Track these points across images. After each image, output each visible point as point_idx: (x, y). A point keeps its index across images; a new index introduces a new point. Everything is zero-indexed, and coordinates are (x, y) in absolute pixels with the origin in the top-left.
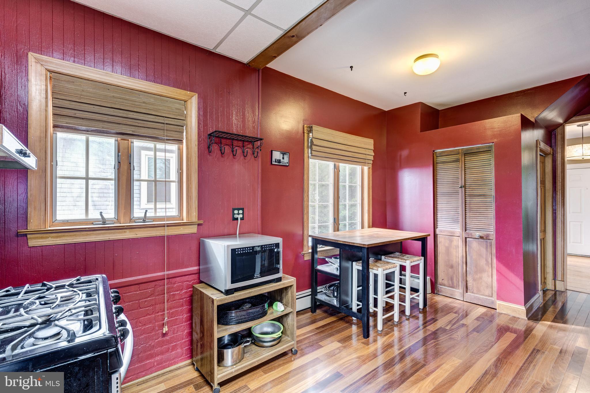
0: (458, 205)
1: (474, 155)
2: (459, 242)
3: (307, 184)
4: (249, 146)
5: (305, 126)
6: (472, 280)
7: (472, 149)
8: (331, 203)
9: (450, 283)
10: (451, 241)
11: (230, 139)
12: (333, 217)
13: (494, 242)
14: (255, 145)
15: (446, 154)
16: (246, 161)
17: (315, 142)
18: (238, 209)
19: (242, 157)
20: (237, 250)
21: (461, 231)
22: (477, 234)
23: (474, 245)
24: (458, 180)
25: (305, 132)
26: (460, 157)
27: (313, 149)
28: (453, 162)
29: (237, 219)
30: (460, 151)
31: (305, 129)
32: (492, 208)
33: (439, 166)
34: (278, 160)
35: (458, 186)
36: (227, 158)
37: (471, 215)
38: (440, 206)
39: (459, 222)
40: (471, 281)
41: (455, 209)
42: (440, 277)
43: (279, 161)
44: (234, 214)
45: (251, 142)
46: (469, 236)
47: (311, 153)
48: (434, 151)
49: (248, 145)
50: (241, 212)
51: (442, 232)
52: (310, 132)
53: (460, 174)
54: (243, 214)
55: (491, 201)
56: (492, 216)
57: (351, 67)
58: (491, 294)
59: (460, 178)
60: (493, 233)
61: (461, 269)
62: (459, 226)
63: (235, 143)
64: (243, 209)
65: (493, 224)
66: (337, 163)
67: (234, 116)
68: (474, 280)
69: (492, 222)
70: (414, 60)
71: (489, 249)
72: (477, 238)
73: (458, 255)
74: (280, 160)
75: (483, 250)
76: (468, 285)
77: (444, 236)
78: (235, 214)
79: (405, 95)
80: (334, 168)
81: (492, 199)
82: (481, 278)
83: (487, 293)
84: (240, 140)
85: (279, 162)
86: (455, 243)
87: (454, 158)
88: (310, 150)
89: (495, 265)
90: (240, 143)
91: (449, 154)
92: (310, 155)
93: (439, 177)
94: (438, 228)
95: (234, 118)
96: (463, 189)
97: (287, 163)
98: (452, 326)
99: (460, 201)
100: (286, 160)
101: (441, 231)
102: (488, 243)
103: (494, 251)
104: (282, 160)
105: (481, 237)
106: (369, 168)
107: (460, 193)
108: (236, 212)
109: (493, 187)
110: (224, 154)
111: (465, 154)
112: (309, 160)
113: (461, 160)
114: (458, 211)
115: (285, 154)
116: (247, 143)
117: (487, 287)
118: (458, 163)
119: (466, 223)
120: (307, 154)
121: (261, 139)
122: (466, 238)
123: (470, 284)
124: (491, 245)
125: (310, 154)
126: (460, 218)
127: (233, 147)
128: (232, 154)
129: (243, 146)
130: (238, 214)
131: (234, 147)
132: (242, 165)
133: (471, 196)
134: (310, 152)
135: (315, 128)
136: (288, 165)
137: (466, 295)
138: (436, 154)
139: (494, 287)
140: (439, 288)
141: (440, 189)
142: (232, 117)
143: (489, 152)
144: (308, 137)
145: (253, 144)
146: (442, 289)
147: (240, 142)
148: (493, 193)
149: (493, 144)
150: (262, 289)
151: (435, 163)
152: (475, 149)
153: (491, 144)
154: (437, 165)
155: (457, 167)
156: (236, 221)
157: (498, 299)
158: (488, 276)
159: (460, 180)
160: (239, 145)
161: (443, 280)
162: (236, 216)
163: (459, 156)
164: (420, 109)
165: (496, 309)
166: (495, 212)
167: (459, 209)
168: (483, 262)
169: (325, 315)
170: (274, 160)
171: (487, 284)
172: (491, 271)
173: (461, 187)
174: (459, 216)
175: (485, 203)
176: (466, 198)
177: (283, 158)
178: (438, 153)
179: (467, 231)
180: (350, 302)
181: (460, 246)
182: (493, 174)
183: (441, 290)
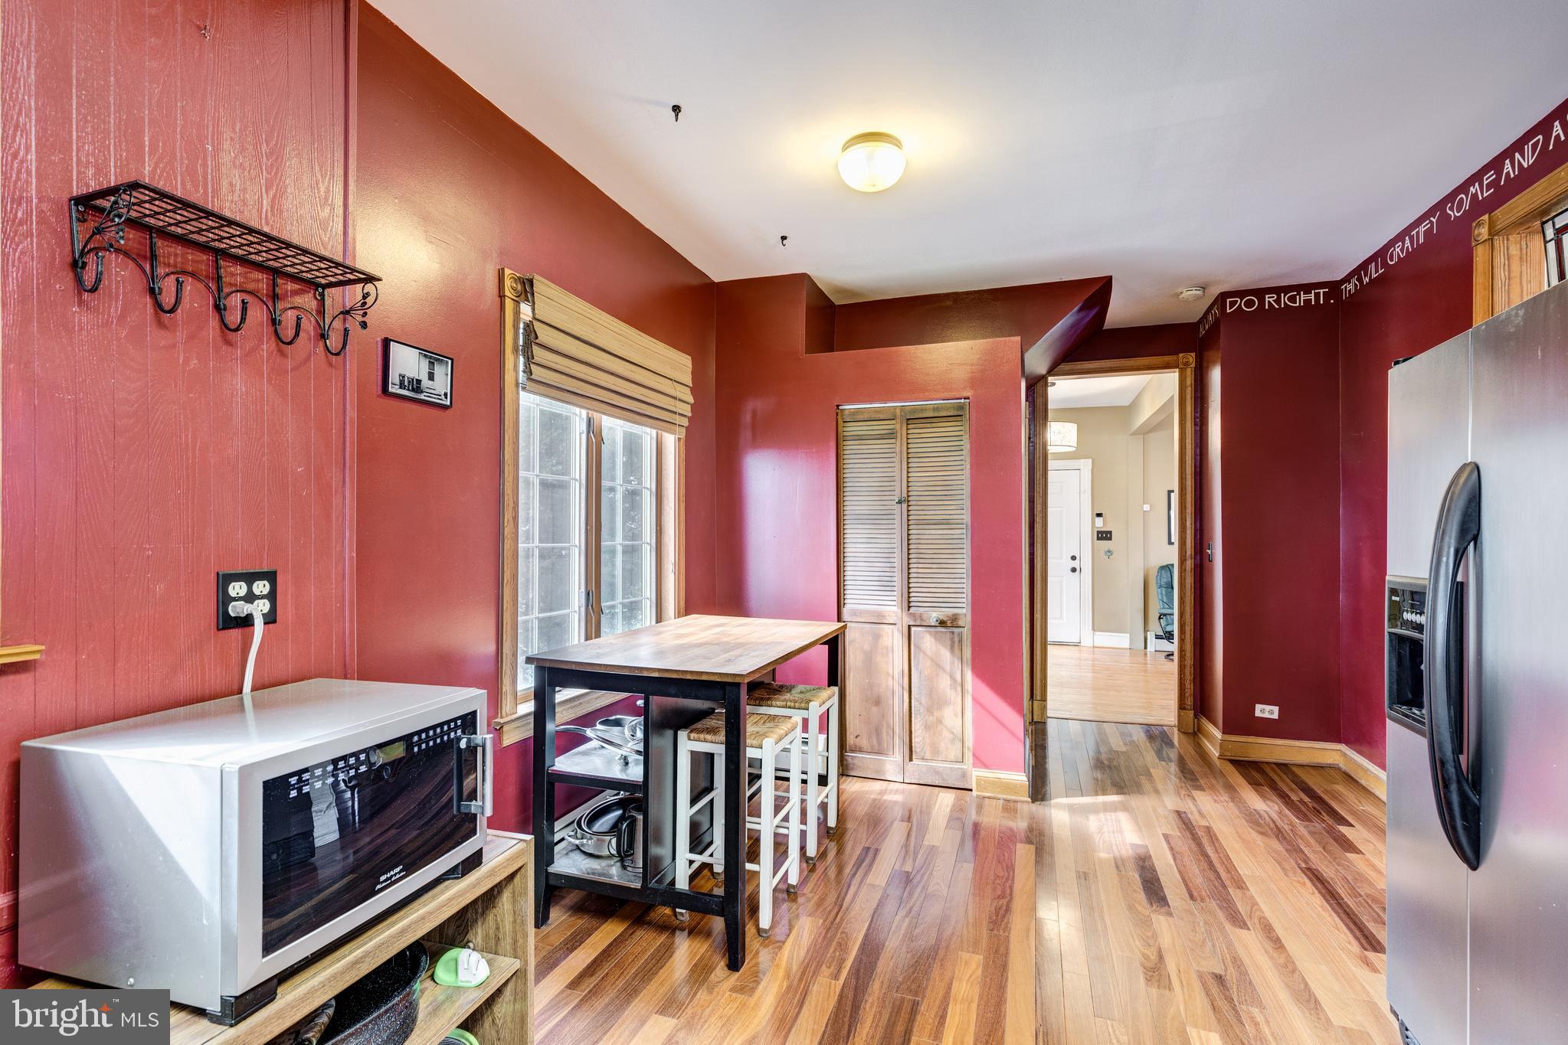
0: (893, 546)
1: (928, 425)
2: (894, 639)
3: (511, 479)
4: (299, 300)
5: (507, 272)
6: (923, 727)
7: (923, 409)
8: (577, 543)
9: (875, 741)
10: (877, 637)
11: (204, 248)
12: (583, 589)
13: (966, 632)
14: (328, 302)
15: (866, 416)
16: (289, 364)
17: (544, 334)
18: (250, 578)
19: (268, 346)
20: (293, 780)
21: (900, 611)
22: (934, 616)
23: (927, 641)
24: (892, 484)
25: (507, 293)
26: (898, 426)
27: (537, 359)
28: (882, 437)
29: (247, 621)
30: (898, 412)
31: (508, 283)
32: (964, 551)
33: (850, 448)
34: (411, 381)
35: (892, 498)
36: (191, 337)
37: (920, 570)
38: (851, 549)
39: (895, 589)
40: (920, 731)
41: (886, 555)
42: (852, 730)
43: (416, 386)
44: (226, 600)
45: (312, 285)
46: (915, 620)
47: (528, 372)
48: (838, 406)
49: (295, 293)
50: (261, 587)
51: (855, 615)
52: (523, 296)
53: (897, 469)
54: (272, 596)
55: (961, 536)
56: (964, 571)
57: (676, 109)
58: (961, 756)
59: (898, 478)
60: (964, 611)
61: (897, 706)
62: (895, 598)
63: (234, 273)
64: (271, 577)
65: (964, 590)
66: (596, 415)
67: (226, 145)
68: (927, 727)
69: (964, 586)
70: (843, 143)
71: (957, 651)
72: (933, 624)
73: (891, 671)
74: (419, 382)
75: (945, 655)
76: (913, 741)
77: (862, 625)
78: (234, 599)
79: (785, 242)
80: (588, 432)
81: (964, 531)
82: (940, 721)
83: (952, 757)
84: (259, 267)
85: (413, 390)
86: (886, 641)
87: (884, 427)
88: (522, 359)
89: (969, 686)
90: (260, 281)
91: (874, 416)
92: (522, 377)
93: (849, 474)
94: (847, 606)
95: (226, 158)
96: (905, 506)
97: (446, 395)
98: (914, 861)
99: (897, 536)
100: (440, 385)
101: (855, 613)
102: (955, 634)
103: (968, 652)
104: (426, 383)
105: (942, 623)
106: (679, 439)
107: (897, 517)
108: (237, 589)
109: (967, 503)
110: (172, 311)
111: (908, 419)
112: (518, 393)
113: (899, 435)
114: (892, 560)
115: (437, 360)
116: (290, 286)
117: (953, 741)
118: (893, 441)
119: (910, 591)
120: (513, 374)
121: (370, 279)
122: (909, 626)
123: (917, 740)
124: (960, 641)
125: (521, 374)
126: (898, 579)
127: (219, 289)
128: (213, 322)
129: (275, 297)
130: (250, 598)
131: (226, 290)
132: (269, 380)
133: (923, 523)
134: (521, 367)
135: (543, 286)
136: (448, 403)
137: (910, 766)
138: (842, 415)
139: (966, 739)
140: (849, 759)
141: (851, 507)
142: (217, 151)
143: (959, 418)
144: (517, 313)
145: (322, 295)
146: (856, 761)
147: (257, 275)
148: (967, 517)
149: (968, 401)
150: (409, 926)
151: (841, 437)
152: (929, 409)
153: (963, 401)
154: (845, 443)
155: (890, 450)
156: (235, 633)
157: (974, 766)
158: (956, 715)
159: (897, 484)
160: (251, 286)
161: (856, 737)
162: (237, 609)
163: (896, 425)
164: (805, 293)
165: (971, 790)
166: (969, 560)
167: (895, 555)
168: (944, 683)
169: (580, 922)
170: (394, 377)
171: (953, 733)
172: (960, 702)
173: (900, 502)
174: (895, 574)
175: (949, 542)
176: (910, 527)
177: (431, 377)
178: (847, 412)
179: (912, 610)
180: (668, 860)
181: (896, 648)
182: (967, 472)
183: (854, 764)
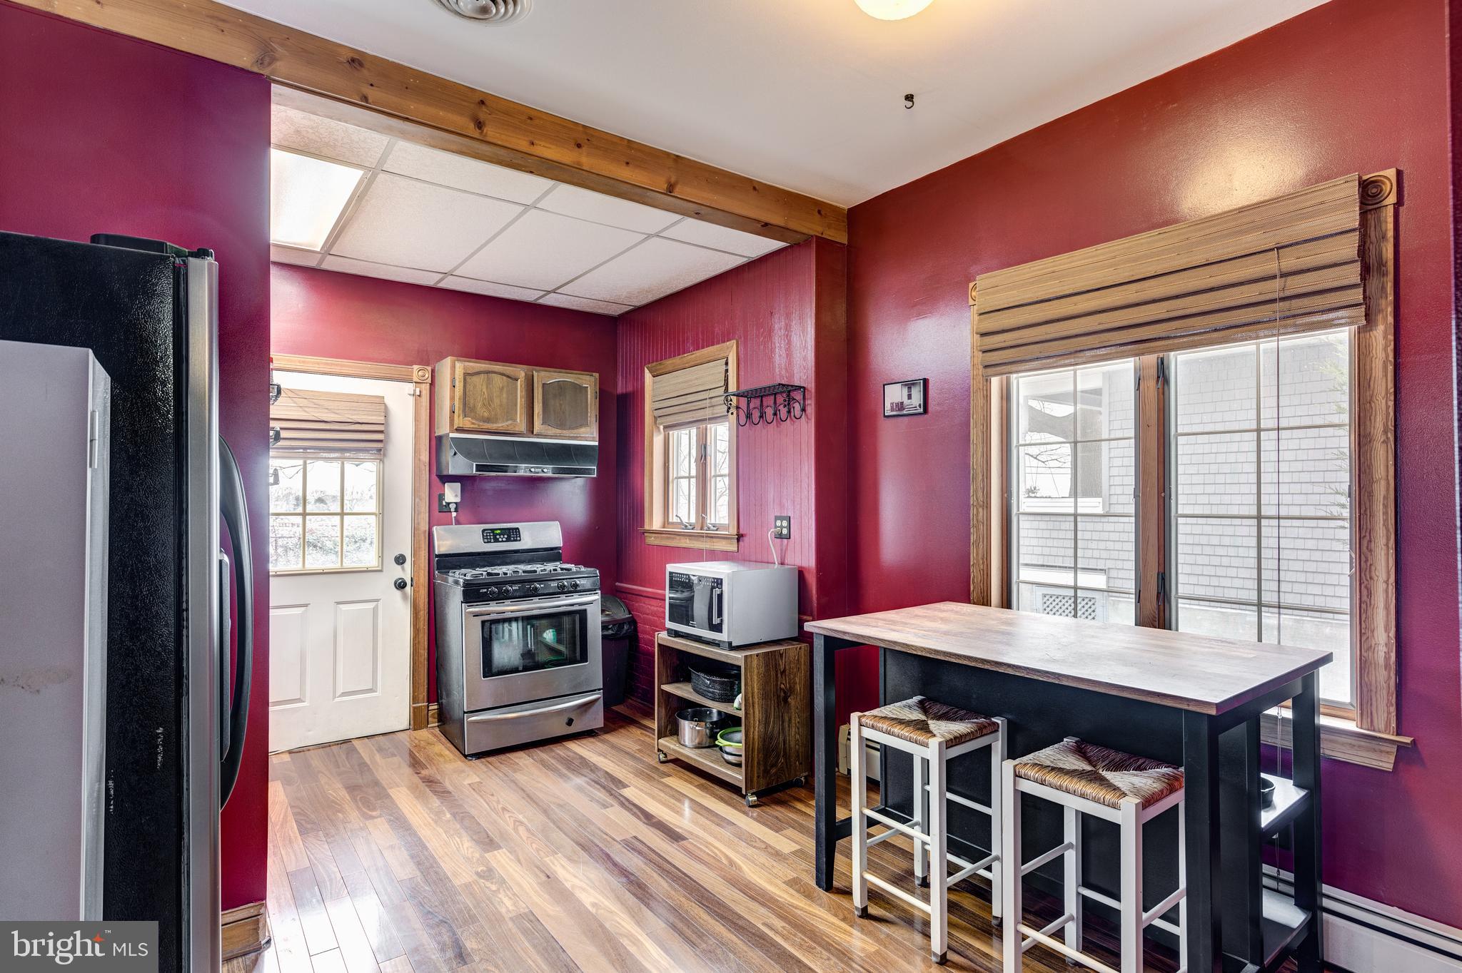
17: (989, 323)
18: (782, 518)
34: (898, 405)
43: (901, 406)
50: (785, 523)
54: (788, 528)
64: (788, 519)
74: (902, 403)
85: (899, 410)
97: (920, 405)
100: (916, 400)
104: (906, 401)
108: (778, 523)
112: (986, 381)
115: (913, 384)
136: (922, 410)
170: (888, 406)
177: (910, 397)
